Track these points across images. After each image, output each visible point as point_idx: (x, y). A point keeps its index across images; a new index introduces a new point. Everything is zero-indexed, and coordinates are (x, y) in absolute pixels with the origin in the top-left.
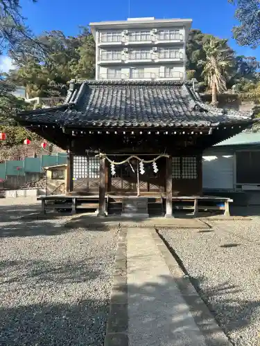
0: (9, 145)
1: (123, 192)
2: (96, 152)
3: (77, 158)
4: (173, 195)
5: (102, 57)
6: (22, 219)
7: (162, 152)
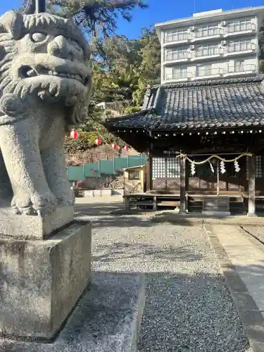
0: (83, 149)
1: (201, 191)
2: (177, 153)
3: (156, 159)
4: (256, 195)
5: (167, 57)
6: (112, 214)
7: (244, 151)
